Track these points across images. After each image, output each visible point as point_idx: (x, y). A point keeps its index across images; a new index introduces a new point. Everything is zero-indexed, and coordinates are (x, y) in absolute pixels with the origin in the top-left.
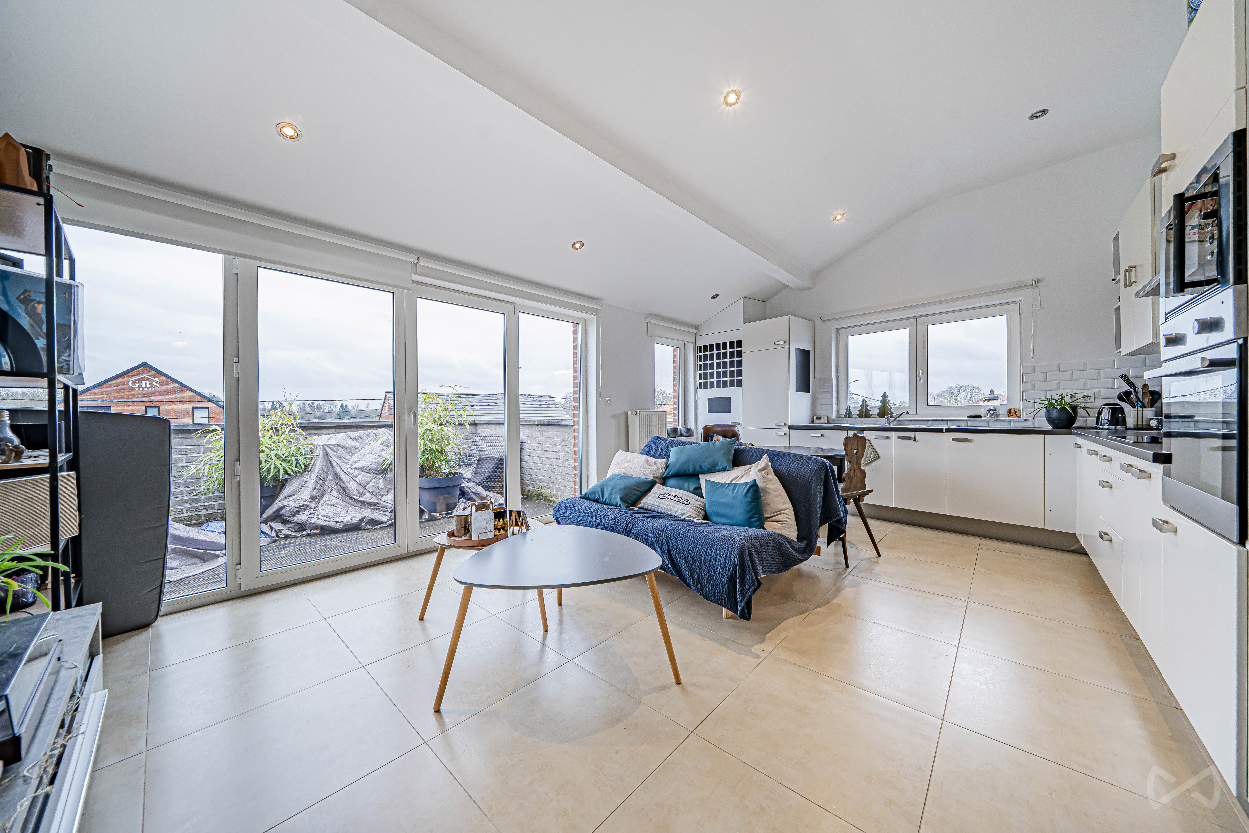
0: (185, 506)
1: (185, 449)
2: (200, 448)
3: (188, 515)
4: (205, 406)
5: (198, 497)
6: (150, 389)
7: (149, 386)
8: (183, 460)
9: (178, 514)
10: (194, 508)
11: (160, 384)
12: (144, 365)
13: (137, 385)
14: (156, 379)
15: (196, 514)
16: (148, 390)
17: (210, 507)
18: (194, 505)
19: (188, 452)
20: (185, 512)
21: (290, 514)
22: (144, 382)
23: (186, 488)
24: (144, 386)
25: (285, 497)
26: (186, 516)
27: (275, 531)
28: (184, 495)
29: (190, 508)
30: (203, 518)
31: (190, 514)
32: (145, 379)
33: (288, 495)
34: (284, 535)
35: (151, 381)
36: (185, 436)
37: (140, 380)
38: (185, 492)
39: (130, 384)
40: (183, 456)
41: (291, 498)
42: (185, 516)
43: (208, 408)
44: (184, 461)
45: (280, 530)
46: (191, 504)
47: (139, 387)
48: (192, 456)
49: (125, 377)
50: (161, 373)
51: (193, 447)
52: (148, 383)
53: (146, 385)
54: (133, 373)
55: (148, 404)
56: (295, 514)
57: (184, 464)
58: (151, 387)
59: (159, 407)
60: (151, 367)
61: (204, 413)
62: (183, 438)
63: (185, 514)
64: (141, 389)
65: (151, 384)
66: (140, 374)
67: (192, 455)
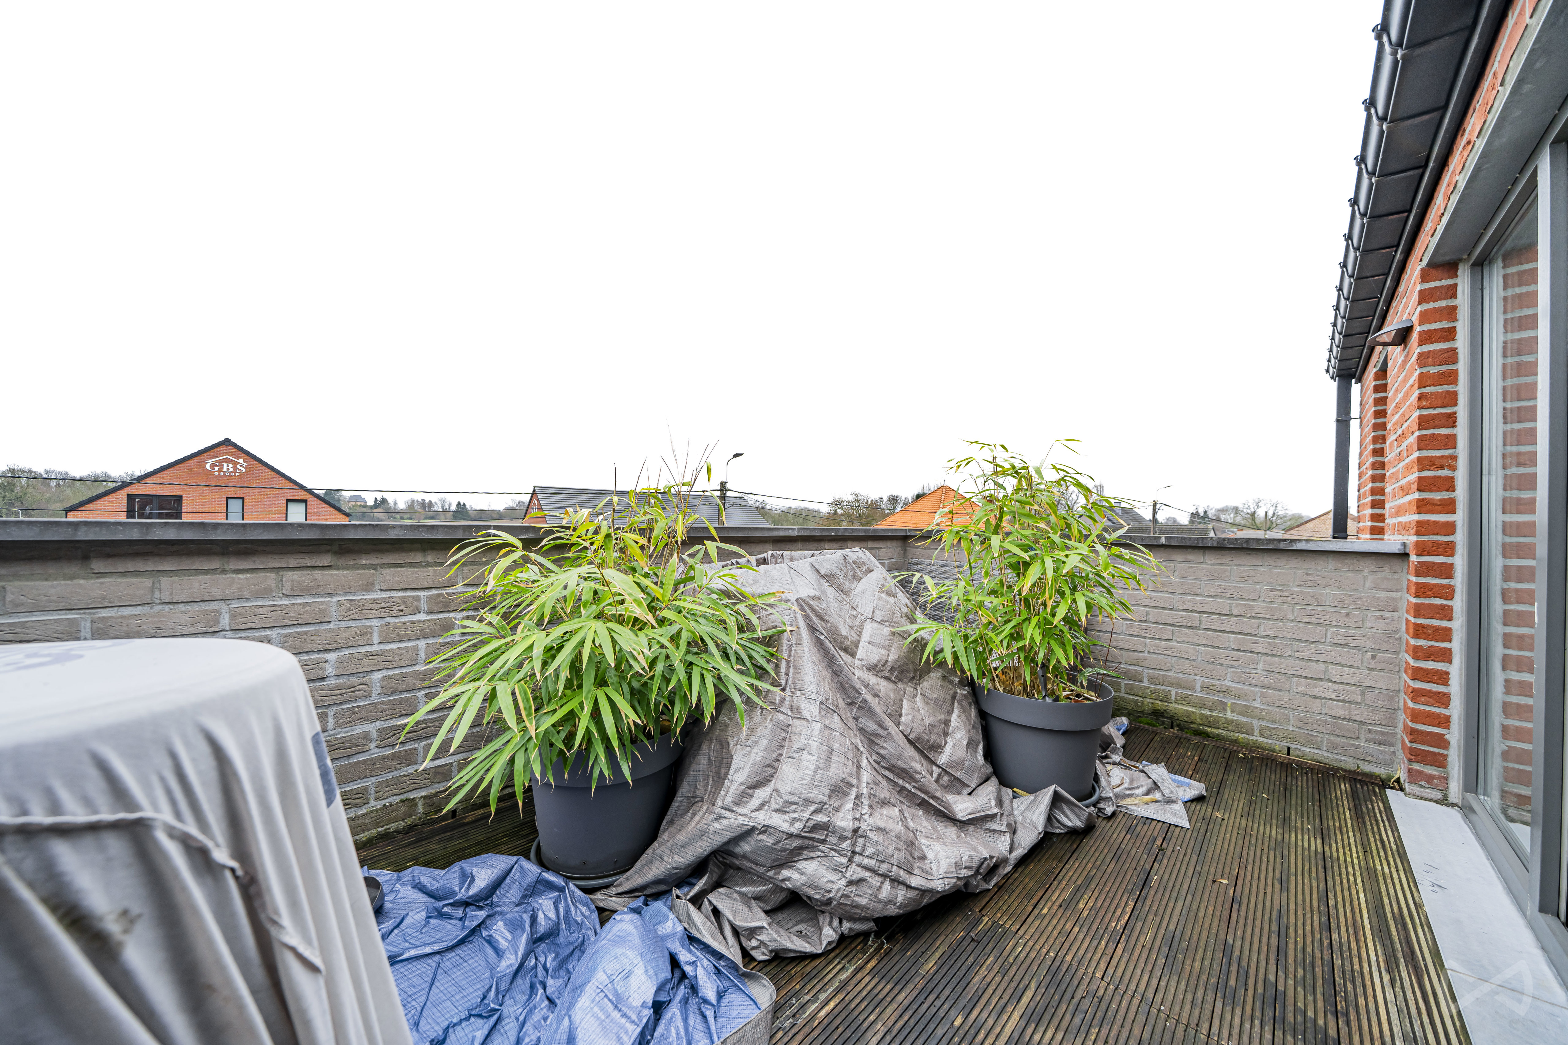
0: (373, 780)
1: (378, 599)
2: (418, 598)
3: (379, 805)
4: (302, 498)
5: (408, 747)
6: (233, 474)
7: (231, 470)
8: (372, 633)
9: (355, 806)
10: (397, 781)
11: (246, 467)
12: (227, 442)
13: (217, 469)
14: (241, 461)
15: (402, 801)
16: (230, 475)
17: (436, 773)
18: (397, 774)
19: (387, 608)
20: (373, 796)
21: (774, 861)
22: (225, 465)
23: (378, 723)
24: (225, 470)
25: (743, 792)
26: (377, 810)
27: (736, 932)
28: (373, 745)
29: (386, 783)
30: (420, 809)
31: (387, 802)
32: (227, 461)
33: (751, 781)
34: (771, 951)
35: (235, 464)
36: (376, 561)
37: (221, 461)
38: (374, 735)
39: (208, 466)
40: (374, 623)
41: (761, 794)
42: (372, 812)
43: (305, 501)
44: (376, 640)
45: (753, 932)
46: (390, 769)
47: (219, 471)
48: (399, 623)
49: (203, 456)
50: (247, 453)
51: (400, 594)
52: (231, 466)
53: (228, 469)
54: (211, 453)
55: (231, 493)
56: (789, 858)
57: (376, 648)
58: (234, 471)
59: (243, 499)
60: (235, 446)
61: (301, 508)
62: (375, 567)
63: (372, 803)
64: (222, 474)
65: (235, 468)
66: (220, 455)
67: (396, 620)
